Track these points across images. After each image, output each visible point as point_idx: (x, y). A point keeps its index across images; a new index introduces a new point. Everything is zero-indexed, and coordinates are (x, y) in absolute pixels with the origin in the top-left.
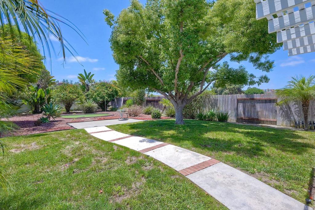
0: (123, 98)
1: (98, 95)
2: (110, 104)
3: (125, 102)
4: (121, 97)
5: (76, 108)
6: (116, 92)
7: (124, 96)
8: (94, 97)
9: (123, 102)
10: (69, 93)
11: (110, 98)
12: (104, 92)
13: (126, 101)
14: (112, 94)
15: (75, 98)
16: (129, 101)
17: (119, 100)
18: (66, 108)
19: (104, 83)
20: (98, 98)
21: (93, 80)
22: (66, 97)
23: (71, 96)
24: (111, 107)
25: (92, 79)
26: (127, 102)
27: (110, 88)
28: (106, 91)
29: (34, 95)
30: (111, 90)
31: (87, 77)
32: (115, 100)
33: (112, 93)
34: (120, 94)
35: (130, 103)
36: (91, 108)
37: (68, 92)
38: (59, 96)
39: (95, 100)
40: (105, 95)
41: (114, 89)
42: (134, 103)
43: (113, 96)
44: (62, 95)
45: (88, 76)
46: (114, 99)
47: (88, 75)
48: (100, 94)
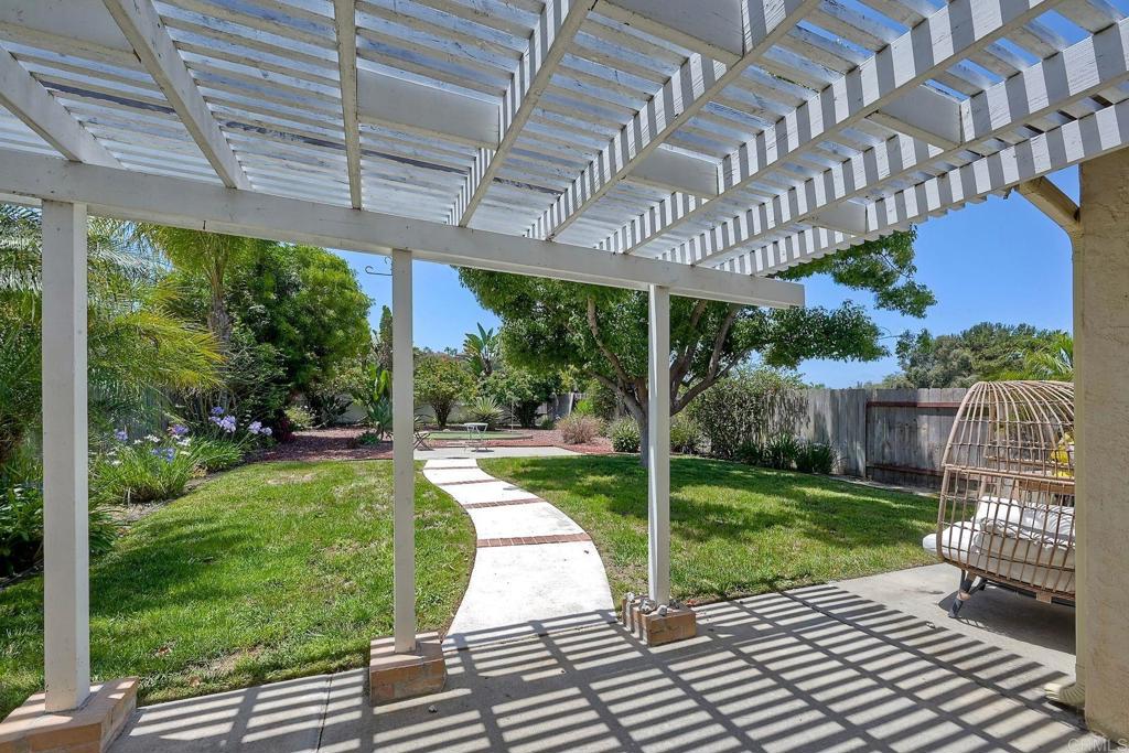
0: (573, 396)
1: (509, 386)
2: (542, 409)
5: (462, 417)
8: (498, 390)
9: (573, 406)
11: (540, 393)
13: (576, 404)
14: (545, 385)
15: (453, 393)
17: (563, 400)
18: (439, 418)
20: (508, 395)
22: (434, 390)
23: (445, 387)
24: (544, 418)
26: (579, 406)
29: (372, 383)
32: (553, 399)
35: (586, 409)
36: (486, 418)
37: (437, 378)
39: (500, 400)
43: (549, 391)
44: (425, 386)
46: (550, 396)
48: (513, 384)
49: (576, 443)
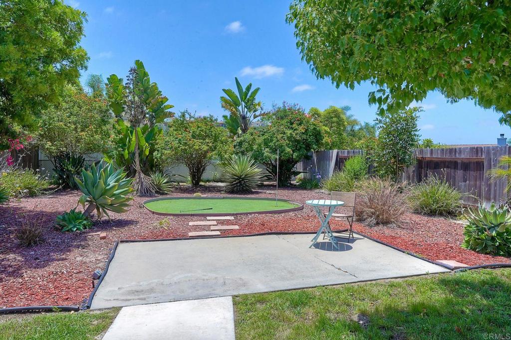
0: (335, 151)
1: (266, 143)
2: (299, 167)
3: (340, 163)
4: (331, 149)
5: (218, 175)
6: (317, 135)
7: (339, 148)
8: (255, 147)
9: (336, 164)
10: (194, 137)
11: (299, 150)
12: (284, 136)
13: (343, 162)
14: (305, 141)
15: (206, 152)
16: (355, 163)
17: (323, 157)
18: (193, 175)
19: (285, 111)
20: (266, 152)
21: (259, 104)
22: (183, 148)
23: (197, 144)
24: (301, 176)
25: (256, 101)
26: (348, 164)
27: (300, 124)
28: (289, 132)
30: (301, 129)
31: (244, 95)
32: (312, 157)
33: (304, 137)
34: (326, 139)
35: (357, 167)
36: (243, 179)
37: (189, 136)
38: (170, 146)
39: (258, 158)
40: (284, 143)
41: (312, 127)
42: (371, 171)
43: (308, 147)
44: (176, 143)
45: (246, 94)
46: (309, 154)
47: (244, 90)
48: (271, 141)
49: (377, 224)
